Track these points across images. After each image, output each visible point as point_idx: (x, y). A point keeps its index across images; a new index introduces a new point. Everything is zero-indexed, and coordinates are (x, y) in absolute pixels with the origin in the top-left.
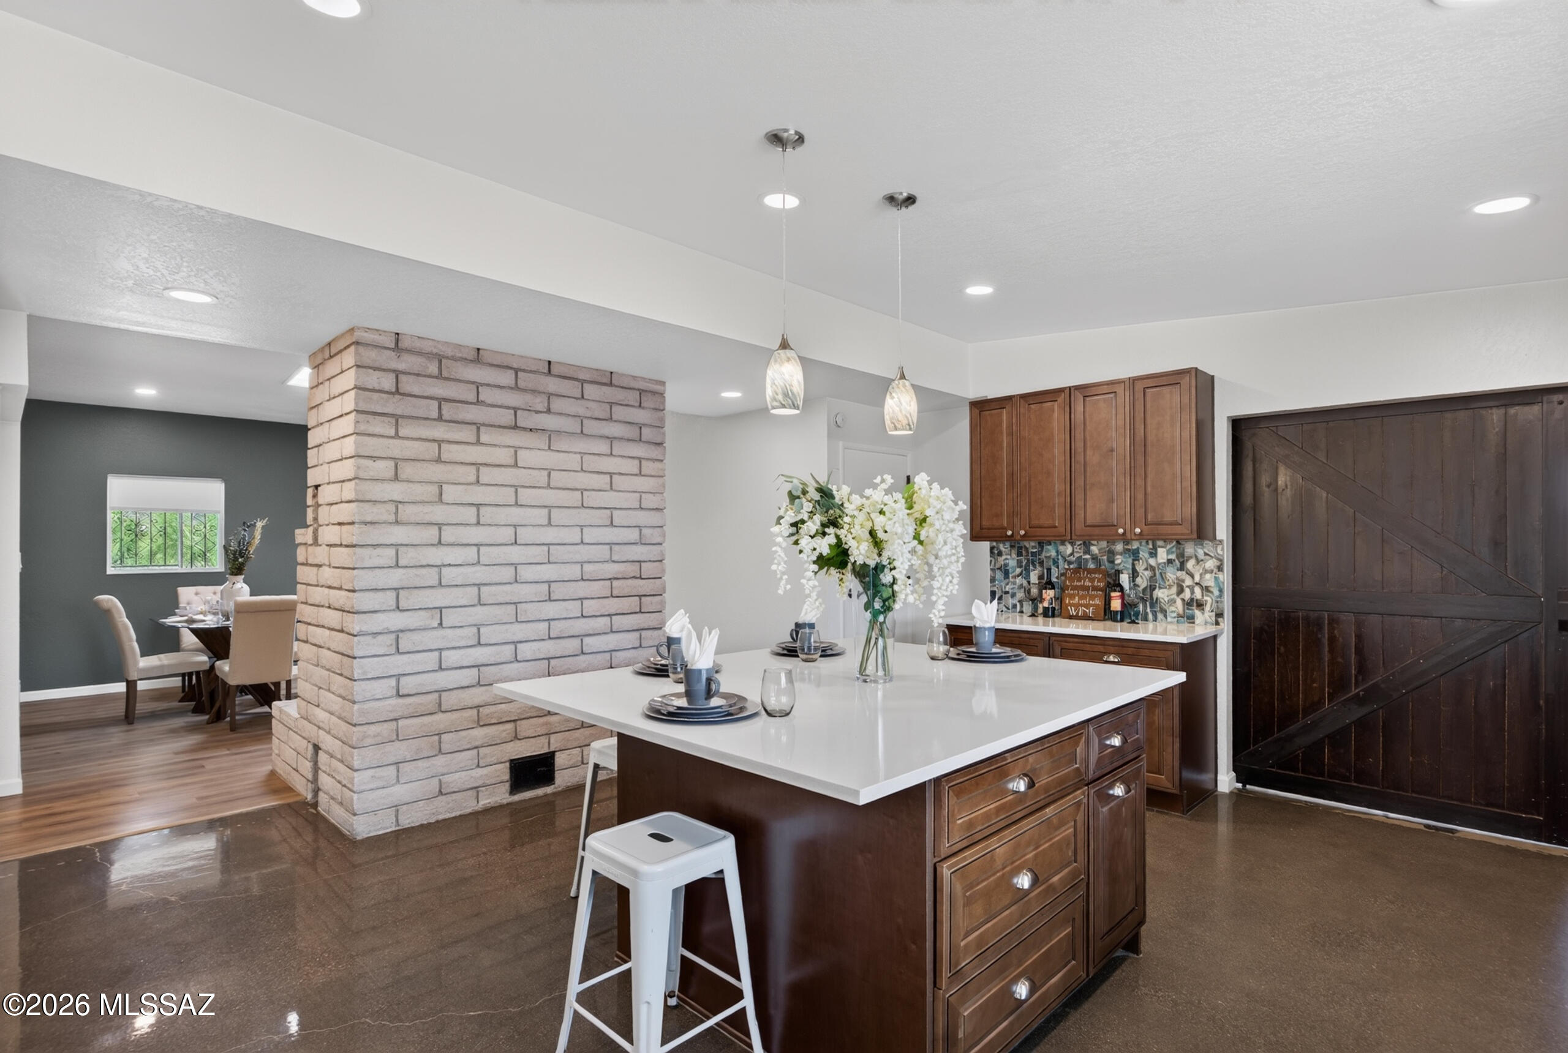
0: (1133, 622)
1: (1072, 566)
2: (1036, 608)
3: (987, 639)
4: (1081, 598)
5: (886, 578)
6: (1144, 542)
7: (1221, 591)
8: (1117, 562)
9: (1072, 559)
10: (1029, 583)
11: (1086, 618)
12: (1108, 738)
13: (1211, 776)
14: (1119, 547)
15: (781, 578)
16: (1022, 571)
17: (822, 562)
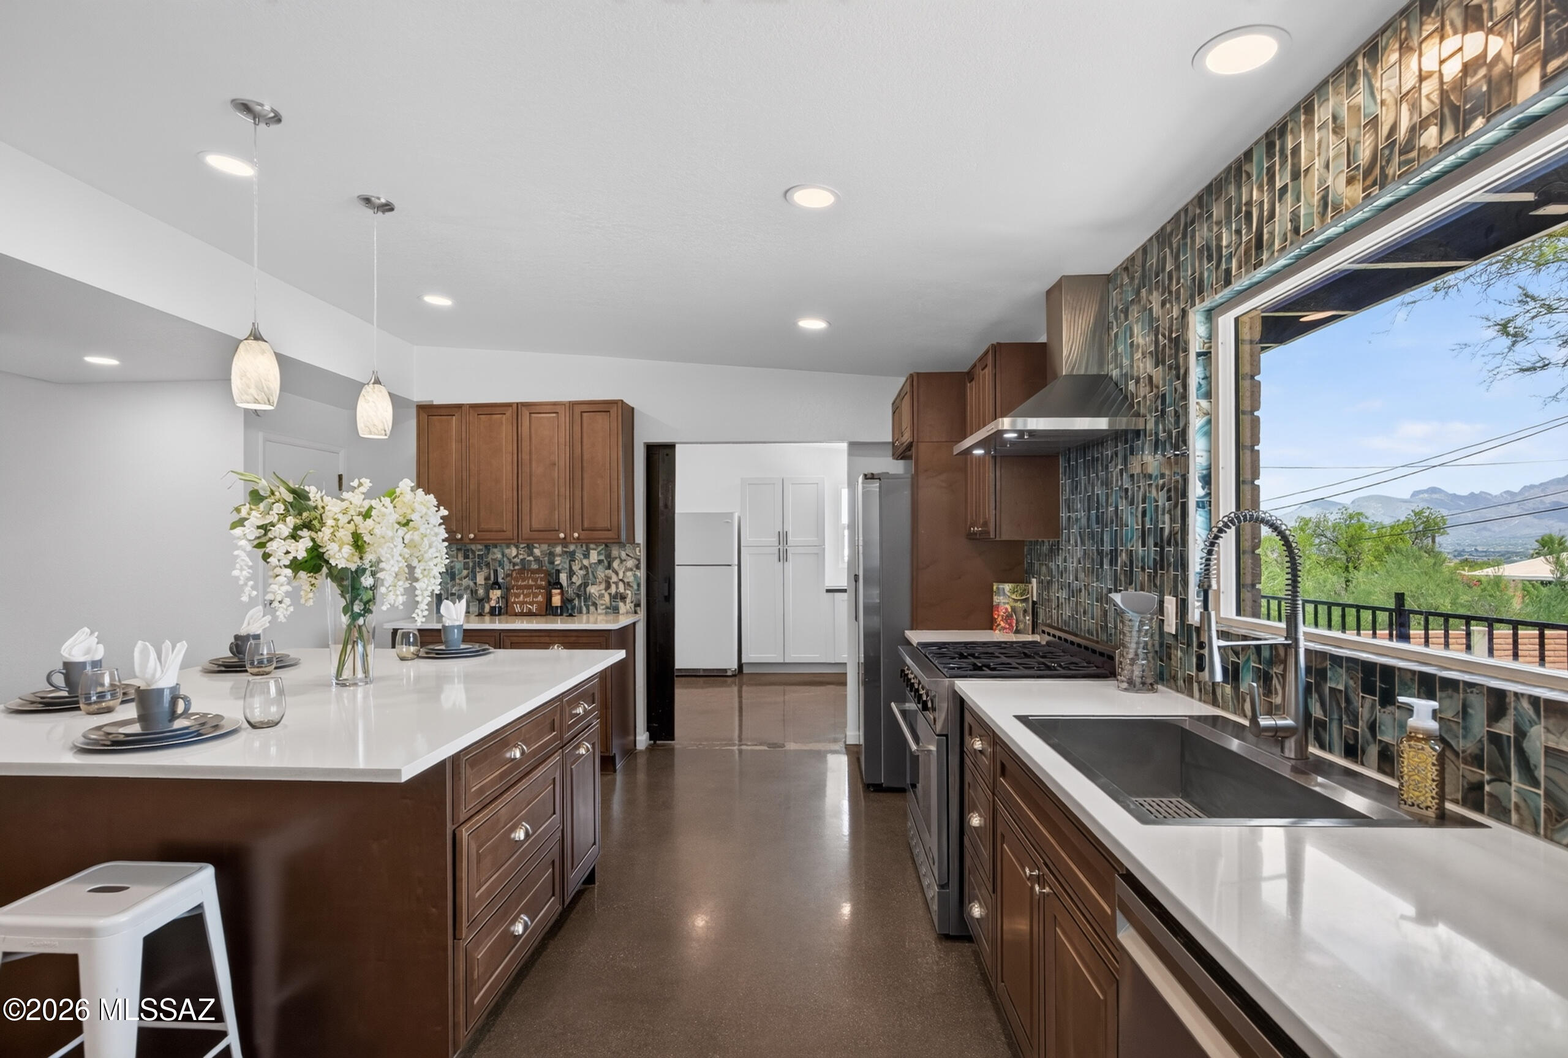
0: (571, 615)
1: (517, 567)
2: (483, 608)
3: (456, 636)
4: (525, 596)
5: (367, 581)
6: (579, 547)
7: (639, 585)
8: (556, 563)
9: (517, 560)
10: (475, 583)
11: (530, 614)
12: (575, 708)
13: (632, 738)
14: (558, 549)
15: (246, 584)
16: (469, 573)
17: (296, 566)
